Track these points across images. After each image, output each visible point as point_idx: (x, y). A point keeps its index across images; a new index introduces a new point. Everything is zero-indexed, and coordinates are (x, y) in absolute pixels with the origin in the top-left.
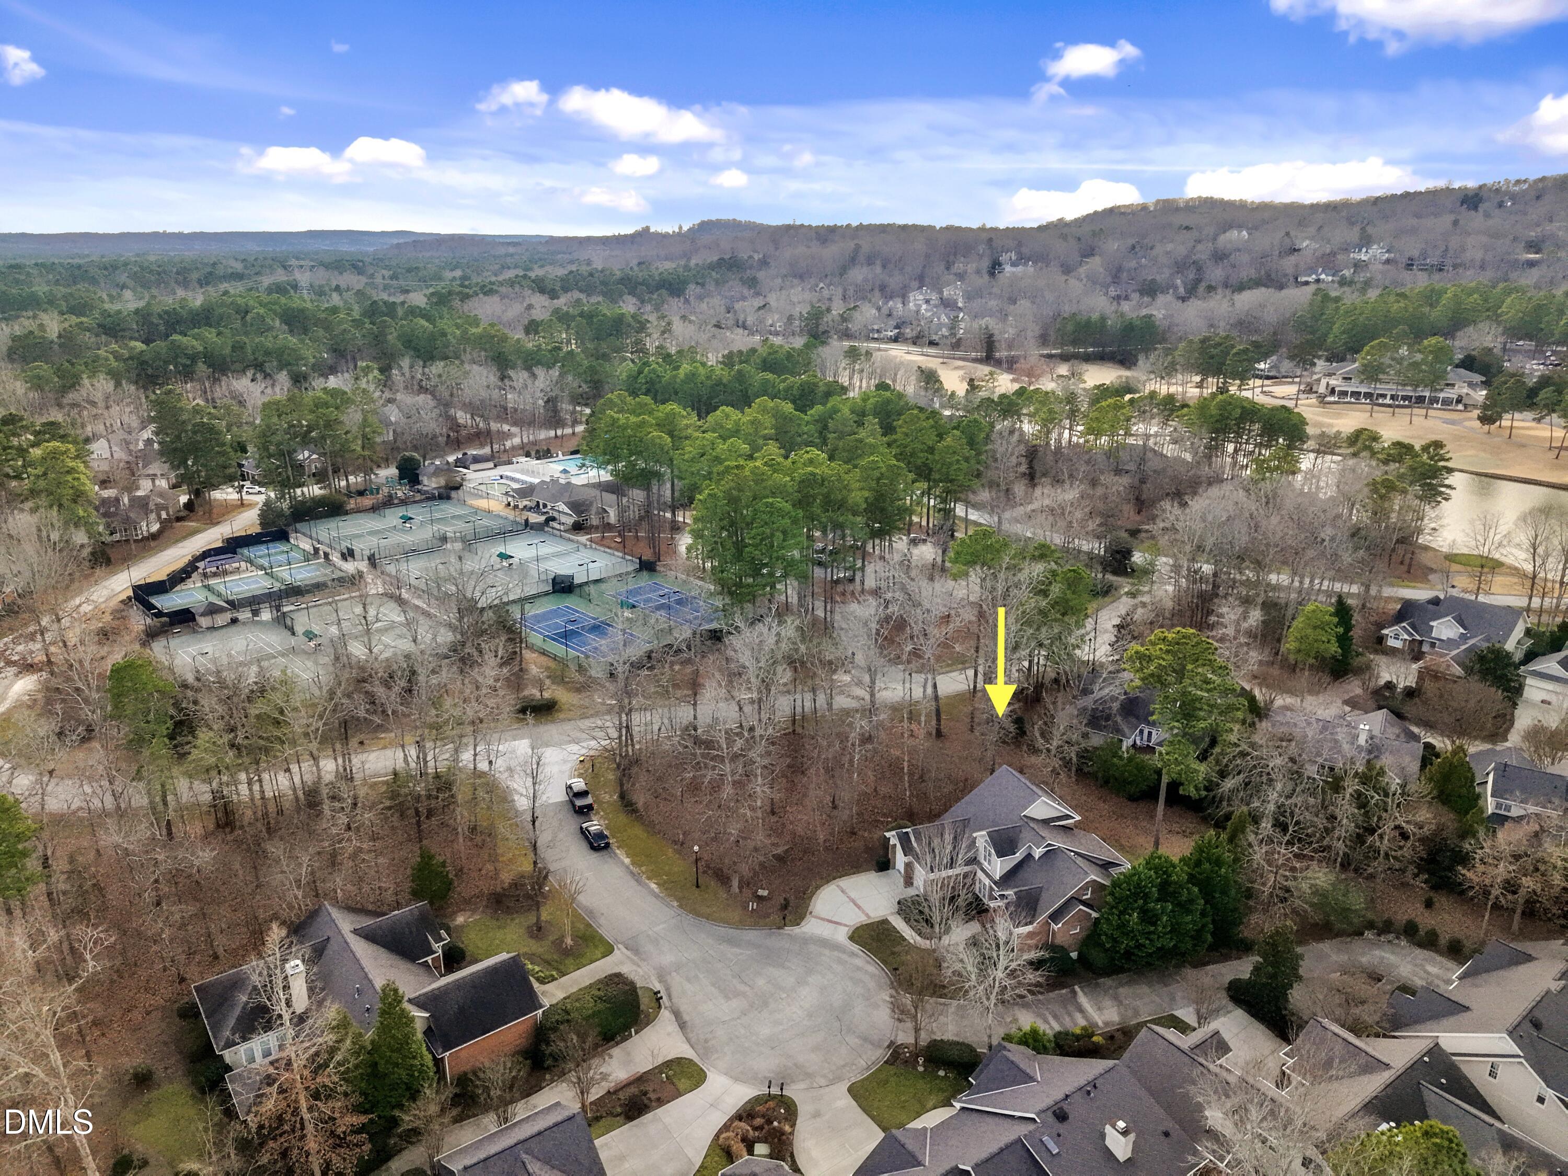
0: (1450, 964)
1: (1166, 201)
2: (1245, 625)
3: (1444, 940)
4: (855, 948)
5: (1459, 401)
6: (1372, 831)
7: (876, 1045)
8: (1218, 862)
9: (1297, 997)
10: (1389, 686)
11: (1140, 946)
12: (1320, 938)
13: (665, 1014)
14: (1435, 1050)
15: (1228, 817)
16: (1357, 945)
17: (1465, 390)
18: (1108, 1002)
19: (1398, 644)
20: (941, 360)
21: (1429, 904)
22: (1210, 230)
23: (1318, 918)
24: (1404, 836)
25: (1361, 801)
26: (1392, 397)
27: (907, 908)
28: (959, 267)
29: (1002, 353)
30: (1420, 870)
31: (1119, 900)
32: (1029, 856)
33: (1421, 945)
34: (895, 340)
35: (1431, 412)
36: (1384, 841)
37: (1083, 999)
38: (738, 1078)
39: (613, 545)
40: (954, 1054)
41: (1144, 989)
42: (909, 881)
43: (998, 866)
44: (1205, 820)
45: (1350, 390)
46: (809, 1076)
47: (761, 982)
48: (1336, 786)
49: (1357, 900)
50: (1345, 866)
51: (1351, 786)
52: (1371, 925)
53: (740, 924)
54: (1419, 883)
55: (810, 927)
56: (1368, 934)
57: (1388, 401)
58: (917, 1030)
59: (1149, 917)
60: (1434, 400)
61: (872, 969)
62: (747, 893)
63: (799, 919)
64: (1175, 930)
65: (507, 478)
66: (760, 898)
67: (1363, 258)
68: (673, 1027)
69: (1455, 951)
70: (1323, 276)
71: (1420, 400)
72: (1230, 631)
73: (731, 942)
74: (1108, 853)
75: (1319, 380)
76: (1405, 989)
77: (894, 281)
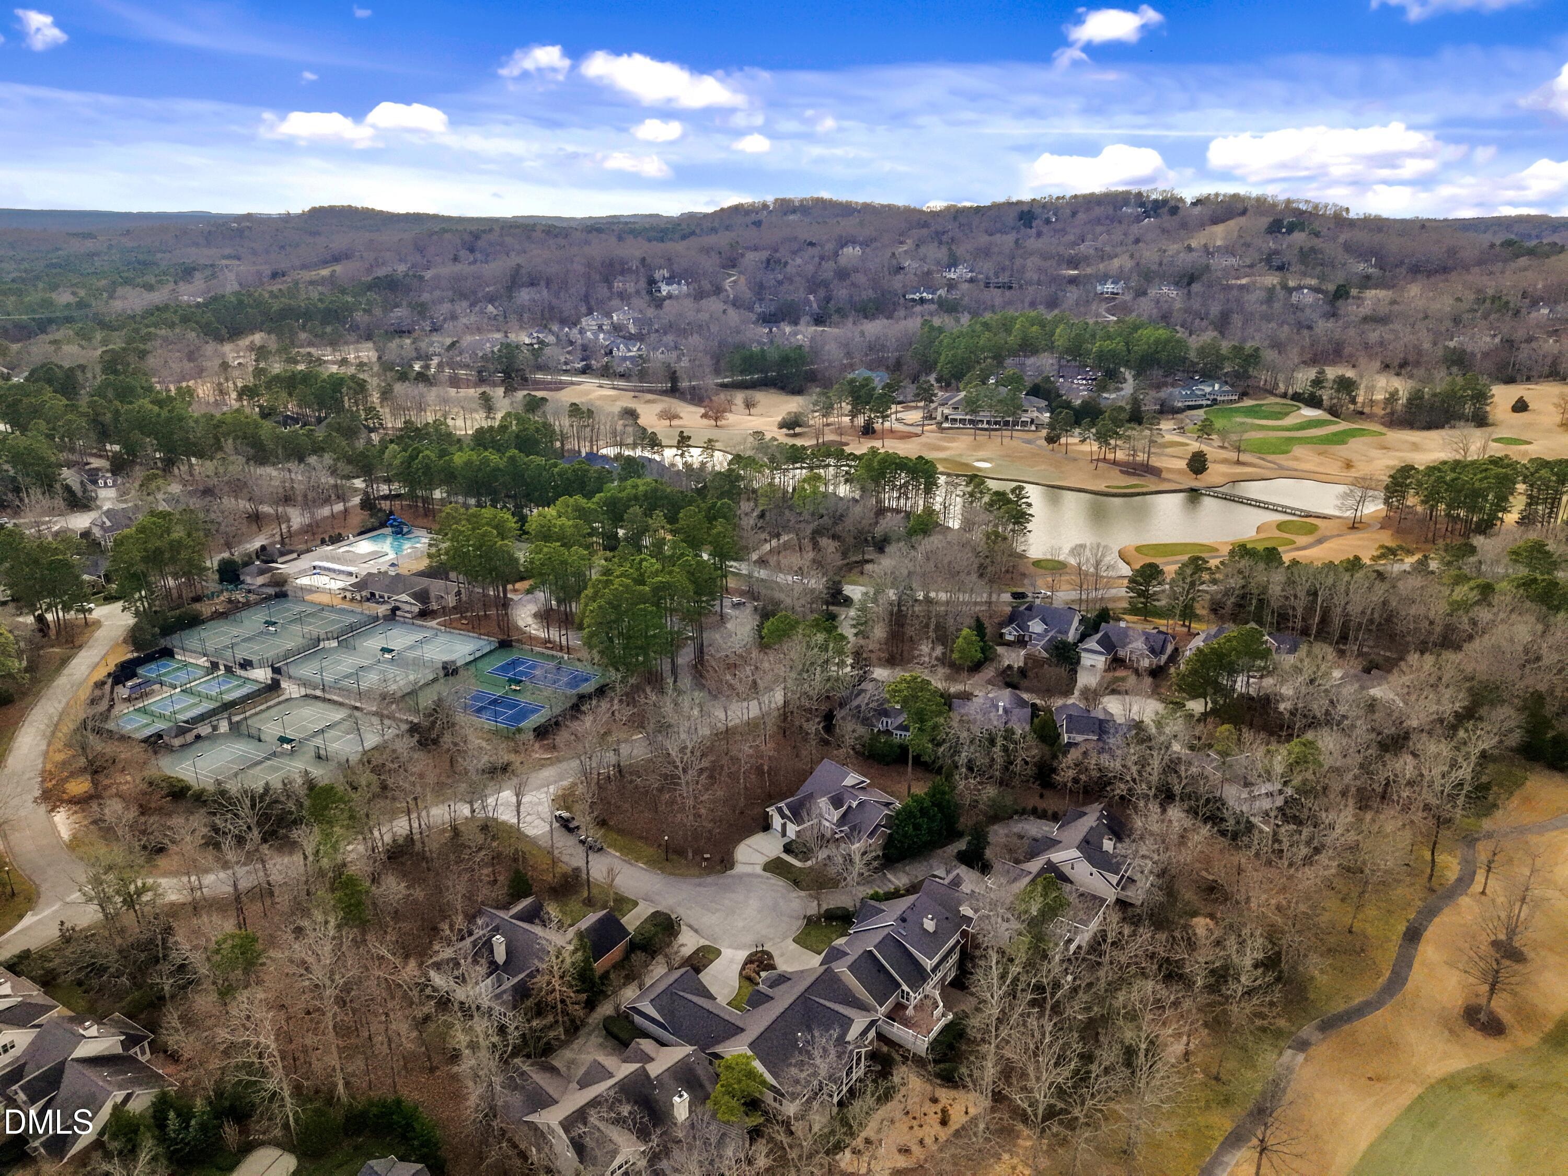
0: (1052, 824)
1: (783, 200)
2: (934, 655)
3: (1050, 812)
4: (768, 874)
5: (1032, 422)
6: (1012, 763)
7: (797, 918)
8: (944, 793)
9: (988, 853)
10: (1010, 667)
11: (914, 843)
12: (993, 824)
13: (684, 928)
14: (1049, 862)
15: (941, 767)
16: (1011, 823)
17: (1036, 414)
18: (901, 875)
19: (1011, 638)
20: (632, 394)
21: (1042, 796)
22: (830, 247)
23: (992, 813)
24: (1027, 763)
25: (1005, 749)
26: (988, 422)
27: (788, 849)
28: (618, 285)
29: (684, 384)
30: (1036, 779)
31: (901, 822)
32: (850, 807)
33: (1040, 818)
34: (584, 371)
35: (1015, 434)
36: (1018, 767)
37: (889, 876)
38: (738, 948)
39: (460, 626)
40: (839, 912)
41: (917, 865)
42: (784, 834)
43: (836, 815)
44: (931, 771)
45: (958, 417)
46: (771, 939)
47: (727, 902)
48: (992, 742)
49: (1009, 800)
50: (1001, 784)
51: (1000, 742)
52: (1016, 812)
53: (700, 876)
54: (1036, 786)
55: (739, 869)
56: (1016, 817)
57: (985, 426)
58: (819, 905)
59: (917, 827)
60: (1015, 423)
61: (781, 883)
62: (698, 858)
63: (732, 867)
64: (930, 831)
65: (320, 568)
66: (706, 859)
67: (952, 276)
68: (692, 933)
69: (1055, 818)
70: (925, 294)
71: (1007, 423)
72: (927, 659)
73: (700, 885)
74: (888, 798)
75: (936, 409)
76: (1035, 840)
77: (567, 307)
